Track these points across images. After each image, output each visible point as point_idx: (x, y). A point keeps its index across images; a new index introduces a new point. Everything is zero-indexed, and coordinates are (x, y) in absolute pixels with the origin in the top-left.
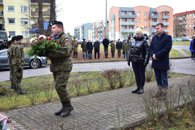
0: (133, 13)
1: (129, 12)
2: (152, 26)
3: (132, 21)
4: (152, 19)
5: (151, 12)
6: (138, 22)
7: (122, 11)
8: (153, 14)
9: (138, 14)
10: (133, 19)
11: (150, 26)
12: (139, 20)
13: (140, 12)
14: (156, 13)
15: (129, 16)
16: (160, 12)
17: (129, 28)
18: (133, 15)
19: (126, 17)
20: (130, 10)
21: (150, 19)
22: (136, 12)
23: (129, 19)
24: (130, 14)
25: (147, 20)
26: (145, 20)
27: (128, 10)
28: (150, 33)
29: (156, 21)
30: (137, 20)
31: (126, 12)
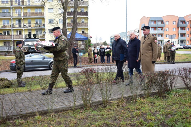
0: (162, 22)
1: (158, 21)
2: (180, 34)
3: (161, 30)
4: (180, 27)
5: (180, 21)
6: (166, 30)
7: (151, 21)
8: (181, 23)
9: (167, 23)
10: (162, 28)
11: (178, 34)
12: (167, 29)
13: (168, 21)
14: (184, 22)
15: (158, 25)
16: (189, 20)
17: (158, 36)
18: (162, 24)
19: (155, 26)
20: (159, 20)
21: (178, 27)
22: (164, 21)
23: (158, 27)
24: (160, 23)
25: (175, 28)
26: (173, 28)
27: (157, 20)
28: (178, 40)
29: (185, 29)
30: (166, 29)
31: (155, 21)
